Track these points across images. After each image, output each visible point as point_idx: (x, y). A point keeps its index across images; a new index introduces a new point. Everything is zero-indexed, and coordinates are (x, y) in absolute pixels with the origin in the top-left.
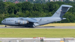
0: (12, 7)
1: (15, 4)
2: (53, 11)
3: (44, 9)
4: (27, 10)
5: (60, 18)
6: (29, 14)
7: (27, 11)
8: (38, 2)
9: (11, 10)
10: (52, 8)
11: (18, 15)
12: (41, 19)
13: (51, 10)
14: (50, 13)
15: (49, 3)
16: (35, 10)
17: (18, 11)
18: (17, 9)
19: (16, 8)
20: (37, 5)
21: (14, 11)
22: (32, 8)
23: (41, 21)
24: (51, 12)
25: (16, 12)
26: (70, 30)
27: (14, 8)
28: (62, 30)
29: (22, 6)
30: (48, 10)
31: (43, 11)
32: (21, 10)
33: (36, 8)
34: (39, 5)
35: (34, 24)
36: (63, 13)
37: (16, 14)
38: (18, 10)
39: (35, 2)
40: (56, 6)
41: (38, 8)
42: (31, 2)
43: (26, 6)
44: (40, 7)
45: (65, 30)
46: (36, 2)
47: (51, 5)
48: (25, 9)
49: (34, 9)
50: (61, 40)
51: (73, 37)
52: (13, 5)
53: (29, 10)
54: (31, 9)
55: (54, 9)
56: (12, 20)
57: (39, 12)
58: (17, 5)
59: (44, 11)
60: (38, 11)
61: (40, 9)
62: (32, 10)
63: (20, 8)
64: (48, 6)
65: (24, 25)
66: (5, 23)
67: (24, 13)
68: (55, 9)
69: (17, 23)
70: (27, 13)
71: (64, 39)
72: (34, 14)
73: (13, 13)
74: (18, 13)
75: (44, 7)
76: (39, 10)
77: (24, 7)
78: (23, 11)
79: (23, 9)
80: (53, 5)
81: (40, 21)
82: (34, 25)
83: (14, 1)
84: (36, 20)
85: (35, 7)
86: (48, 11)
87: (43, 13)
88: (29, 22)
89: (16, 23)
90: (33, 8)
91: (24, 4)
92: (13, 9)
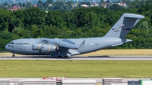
0: (5, 19)
1: (11, 13)
2: (86, 25)
3: (67, 22)
4: (34, 23)
5: (121, 40)
6: (39, 31)
7: (34, 26)
8: (57, 8)
9: (2, 24)
10: (84, 20)
11: (16, 33)
12: (84, 41)
13: (81, 25)
14: (80, 30)
15: (78, 10)
16: (49, 24)
17: (17, 26)
18: (14, 22)
19: (13, 19)
20: (54, 15)
21: (8, 26)
22: (44, 19)
23: (83, 46)
24: (81, 28)
25: (13, 27)
26: (116, 62)
27: (8, 19)
28: (101, 63)
29: (24, 15)
30: (75, 23)
31: (66, 26)
32: (21, 24)
33: (53, 19)
34: (57, 14)
35: (70, 51)
36: (127, 29)
37: (13, 31)
38: (17, 24)
39: (51, 7)
40: (90, 16)
41: (55, 19)
42: (44, 8)
43: (32, 15)
44: (60, 18)
45: (108, 62)
46: (53, 9)
47: (81, 14)
48: (30, 21)
49: (49, 22)
50: (98, 83)
51: (122, 76)
52: (6, 14)
53: (38, 24)
54: (43, 21)
55: (87, 22)
56: (26, 44)
57: (58, 27)
58: (15, 13)
59: (68, 25)
60: (57, 25)
61: (60, 21)
62: (45, 23)
63: (21, 20)
64: (76, 15)
65: (50, 52)
66: (12, 48)
67: (29, 29)
68: (90, 21)
69: (37, 50)
70: (34, 30)
71: (103, 80)
72: (47, 32)
73: (7, 29)
74: (16, 29)
75: (67, 18)
76: (58, 23)
77: (29, 18)
78: (25, 26)
79: (26, 22)
80: (86, 14)
81: (81, 45)
82: (70, 53)
83: (10, 6)
84: (74, 44)
85: (51, 18)
86: (76, 26)
87: (65, 29)
88: (60, 47)
89: (33, 50)
90: (47, 20)
91: (29, 11)
92: (6, 21)
